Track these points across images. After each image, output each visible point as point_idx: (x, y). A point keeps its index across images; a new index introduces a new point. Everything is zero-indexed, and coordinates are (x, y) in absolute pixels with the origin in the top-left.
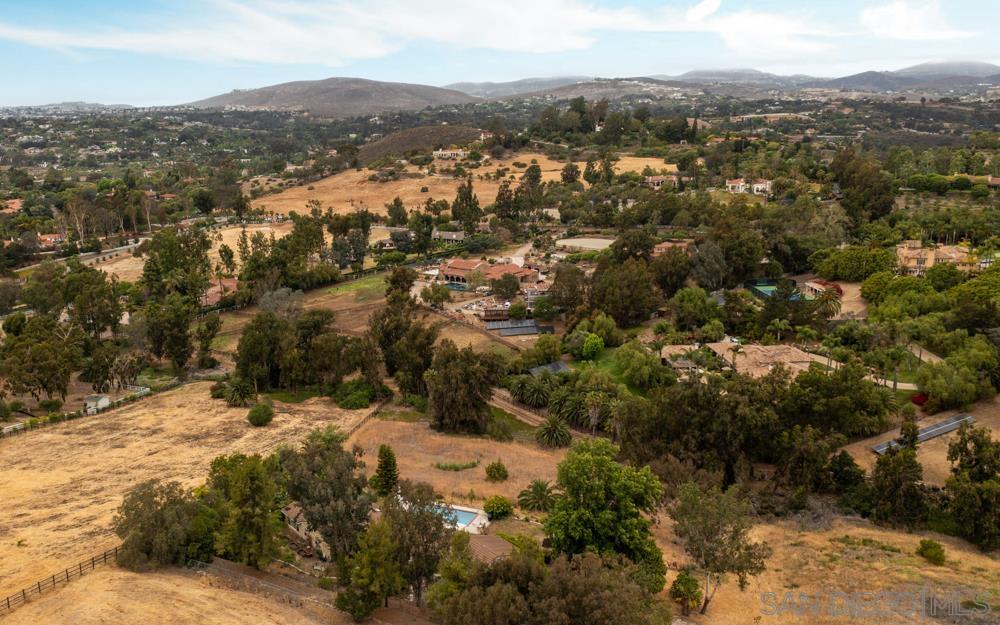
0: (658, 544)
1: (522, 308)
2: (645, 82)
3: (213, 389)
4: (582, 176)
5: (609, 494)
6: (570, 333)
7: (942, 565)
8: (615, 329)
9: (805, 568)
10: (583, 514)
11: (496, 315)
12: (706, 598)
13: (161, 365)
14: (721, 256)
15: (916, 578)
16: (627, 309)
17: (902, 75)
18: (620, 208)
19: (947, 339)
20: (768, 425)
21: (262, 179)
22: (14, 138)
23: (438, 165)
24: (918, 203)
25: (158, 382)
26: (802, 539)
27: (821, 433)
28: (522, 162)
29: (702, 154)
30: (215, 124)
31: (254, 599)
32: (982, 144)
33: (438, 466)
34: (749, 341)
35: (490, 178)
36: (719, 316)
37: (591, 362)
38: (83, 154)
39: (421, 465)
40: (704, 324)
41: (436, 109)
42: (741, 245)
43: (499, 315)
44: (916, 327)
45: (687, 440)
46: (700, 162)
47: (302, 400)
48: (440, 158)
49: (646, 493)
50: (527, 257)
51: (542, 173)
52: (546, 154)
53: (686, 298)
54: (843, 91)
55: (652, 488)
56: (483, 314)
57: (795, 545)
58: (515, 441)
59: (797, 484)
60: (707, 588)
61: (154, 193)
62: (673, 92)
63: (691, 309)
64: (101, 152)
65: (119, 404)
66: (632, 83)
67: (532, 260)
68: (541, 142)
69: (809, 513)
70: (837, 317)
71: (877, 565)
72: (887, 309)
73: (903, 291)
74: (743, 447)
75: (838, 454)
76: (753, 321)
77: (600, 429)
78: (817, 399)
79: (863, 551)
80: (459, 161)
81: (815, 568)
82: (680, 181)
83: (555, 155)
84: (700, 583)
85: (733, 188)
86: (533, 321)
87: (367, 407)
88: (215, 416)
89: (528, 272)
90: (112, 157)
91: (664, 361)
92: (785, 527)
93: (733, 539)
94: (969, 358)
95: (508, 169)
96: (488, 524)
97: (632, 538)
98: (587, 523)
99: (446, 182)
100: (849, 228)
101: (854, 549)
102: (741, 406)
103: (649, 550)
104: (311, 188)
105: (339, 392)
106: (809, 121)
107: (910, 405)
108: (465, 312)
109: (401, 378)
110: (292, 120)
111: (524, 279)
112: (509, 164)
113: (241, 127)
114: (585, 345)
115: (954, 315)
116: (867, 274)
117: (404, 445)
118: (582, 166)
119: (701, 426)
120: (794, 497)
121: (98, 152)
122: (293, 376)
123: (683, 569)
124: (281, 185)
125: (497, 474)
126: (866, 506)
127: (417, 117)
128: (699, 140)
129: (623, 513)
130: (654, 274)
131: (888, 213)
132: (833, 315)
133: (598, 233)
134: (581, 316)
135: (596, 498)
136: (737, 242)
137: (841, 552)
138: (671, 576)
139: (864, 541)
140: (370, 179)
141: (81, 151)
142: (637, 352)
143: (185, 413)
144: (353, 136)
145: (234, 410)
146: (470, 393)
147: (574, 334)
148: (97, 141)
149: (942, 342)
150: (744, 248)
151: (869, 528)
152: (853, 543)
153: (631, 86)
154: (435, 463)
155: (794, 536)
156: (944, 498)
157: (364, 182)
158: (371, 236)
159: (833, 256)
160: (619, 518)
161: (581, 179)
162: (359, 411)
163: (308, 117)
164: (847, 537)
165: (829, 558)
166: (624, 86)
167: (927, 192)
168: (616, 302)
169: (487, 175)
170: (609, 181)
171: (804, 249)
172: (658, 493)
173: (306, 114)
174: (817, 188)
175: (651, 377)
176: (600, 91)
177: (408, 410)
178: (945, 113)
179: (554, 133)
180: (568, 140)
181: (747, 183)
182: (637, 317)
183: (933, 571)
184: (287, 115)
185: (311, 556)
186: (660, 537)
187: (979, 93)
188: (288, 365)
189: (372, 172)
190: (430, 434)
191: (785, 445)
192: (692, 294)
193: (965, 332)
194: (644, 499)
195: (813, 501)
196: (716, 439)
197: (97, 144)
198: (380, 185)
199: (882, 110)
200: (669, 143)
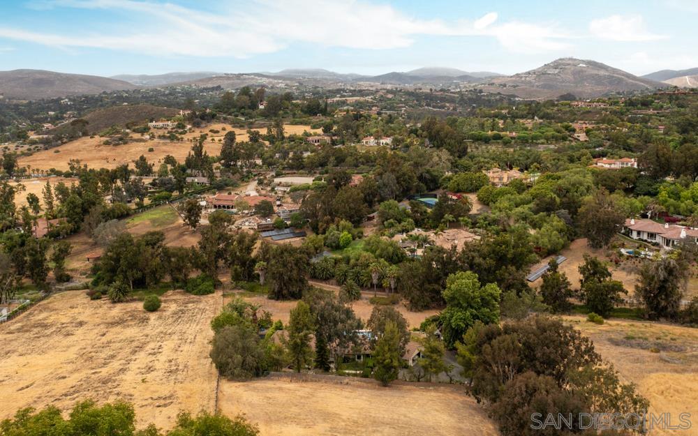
1: (280, 222)
2: (259, 76)
3: (90, 294)
7: (603, 324)
11: (265, 227)
17: (411, 75)
19: (537, 218)
21: (10, 146)
23: (155, 132)
24: (477, 148)
28: (215, 130)
29: (335, 123)
32: (483, 115)
36: (410, 216)
40: (402, 222)
41: (111, 94)
43: (268, 227)
47: (162, 294)
48: (155, 128)
50: (257, 190)
52: (231, 124)
54: (382, 84)
56: (256, 227)
62: (279, 83)
66: (250, 77)
67: (262, 192)
68: (224, 116)
72: (501, 205)
77: (380, 287)
80: (170, 130)
82: (332, 140)
83: (236, 124)
85: (366, 143)
86: (290, 229)
87: (215, 292)
94: (553, 227)
95: (207, 135)
99: (165, 144)
100: (452, 163)
104: (57, 152)
105: (189, 285)
106: (372, 103)
108: (242, 227)
112: (206, 131)
114: (341, 239)
115: (535, 205)
116: (478, 188)
124: (29, 150)
127: (100, 99)
128: (329, 114)
131: (467, 154)
132: (471, 211)
133: (295, 173)
140: (105, 144)
144: (52, 113)
149: (535, 221)
150: (406, 176)
153: (249, 79)
157: (99, 146)
159: (455, 179)
166: (245, 79)
169: (194, 138)
170: (284, 140)
171: (436, 176)
173: (2, 97)
175: (393, 253)
176: (229, 82)
178: (445, 98)
179: (232, 110)
180: (243, 114)
181: (376, 139)
187: (456, 87)
189: (104, 139)
192: (390, 204)
193: (545, 213)
198: (114, 148)
199: (410, 96)
200: (310, 116)
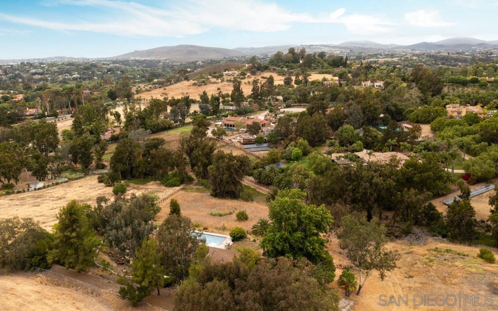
0: (330, 253)
1: (262, 138)
2: (323, 47)
3: (99, 178)
4: (293, 82)
5: (300, 223)
6: (285, 148)
7: (494, 263)
8: (308, 146)
9: (415, 266)
10: (283, 234)
11: (249, 141)
12: (360, 285)
13: (77, 168)
14: (361, 111)
15: (481, 271)
16: (314, 137)
18: (311, 94)
19: (477, 147)
20: (390, 188)
21: (142, 86)
22: (29, 71)
23: (225, 78)
24: (454, 90)
25: (74, 176)
26: (411, 250)
27: (418, 192)
28: (265, 76)
29: (350, 72)
30: (125, 65)
31: (68, 292)
33: (211, 214)
34: (376, 151)
35: (250, 83)
36: (360, 139)
37: (295, 162)
38: (61, 77)
39: (202, 214)
40: (353, 143)
41: (228, 58)
42: (370, 106)
43: (250, 141)
44: (462, 141)
45: (346, 198)
46: (349, 75)
47: (146, 183)
48: (226, 75)
49: (323, 221)
50: (266, 116)
51: (275, 81)
52: (277, 73)
53: (344, 131)
54: (412, 50)
55: (326, 218)
56: (242, 141)
57: (408, 253)
58: (255, 202)
59: (405, 221)
60: (360, 279)
61: (89, 92)
62: (336, 50)
63: (346, 136)
64: (70, 77)
65: (48, 186)
66: (317, 47)
67: (268, 117)
68: (274, 67)
69: (414, 236)
70: (420, 139)
71: (457, 263)
72: (446, 134)
73: (452, 126)
74: (376, 200)
75: (427, 204)
76: (378, 142)
78: (415, 174)
79: (447, 256)
80: (235, 76)
81: (421, 266)
82: (340, 83)
83: (281, 73)
84: (355, 276)
85: (365, 85)
86: (267, 144)
87: (179, 186)
88: (96, 191)
89: (266, 122)
90: (74, 79)
91: (333, 161)
92: (401, 244)
93: (376, 249)
94: (490, 156)
95: (258, 80)
96: (231, 243)
97: (314, 249)
98: (286, 240)
99: (229, 85)
100: (422, 100)
101: (442, 255)
102: (375, 178)
103: (325, 256)
104: (165, 89)
105: (164, 179)
106: (398, 62)
107: (461, 180)
108: (233, 140)
109: (196, 170)
110: (161, 64)
111: (264, 125)
112: (259, 77)
113: (137, 67)
114: (293, 153)
115: (480, 136)
116: (434, 119)
117: (195, 204)
118: (293, 78)
119: (353, 190)
120: (404, 227)
121: (68, 76)
122: (140, 170)
123: (346, 268)
124: (151, 88)
125: (242, 217)
126: (444, 232)
128: (348, 66)
129: (308, 233)
130: (328, 120)
131: (440, 93)
132: (418, 138)
133: (301, 106)
134: (291, 140)
135: (292, 225)
136: (368, 105)
137: (435, 256)
138: (338, 272)
139: (447, 250)
140: (193, 85)
141: (60, 76)
142: (319, 155)
143: (82, 190)
144: (189, 70)
145: (108, 188)
146: (230, 176)
147: (288, 149)
148: (69, 72)
149: (474, 149)
150: (372, 108)
151: (447, 244)
152: (441, 252)
153: (316, 48)
154: (210, 213)
155: (407, 248)
156: (488, 226)
157: (190, 86)
158: (191, 109)
159: (416, 111)
160: (306, 236)
161: (293, 83)
162: (174, 188)
163: (169, 62)
164: (436, 248)
165: (428, 260)
166: (314, 48)
167: (458, 84)
168: (308, 133)
169: (249, 82)
170: (306, 84)
171: (401, 109)
172: (330, 222)
173: (168, 61)
174: (405, 85)
175: (326, 167)
177: (200, 187)
178: (459, 59)
179: (280, 64)
180: (287, 67)
181: (371, 82)
182: (320, 141)
183: (490, 266)
184: (159, 61)
185: (123, 263)
186: (332, 250)
188: (138, 165)
189: (194, 82)
190: (209, 198)
191: (399, 199)
192: (347, 129)
194: (321, 224)
195: (416, 229)
196: (361, 197)
197: (68, 73)
198: (198, 87)
199: (430, 57)
200: (335, 68)
